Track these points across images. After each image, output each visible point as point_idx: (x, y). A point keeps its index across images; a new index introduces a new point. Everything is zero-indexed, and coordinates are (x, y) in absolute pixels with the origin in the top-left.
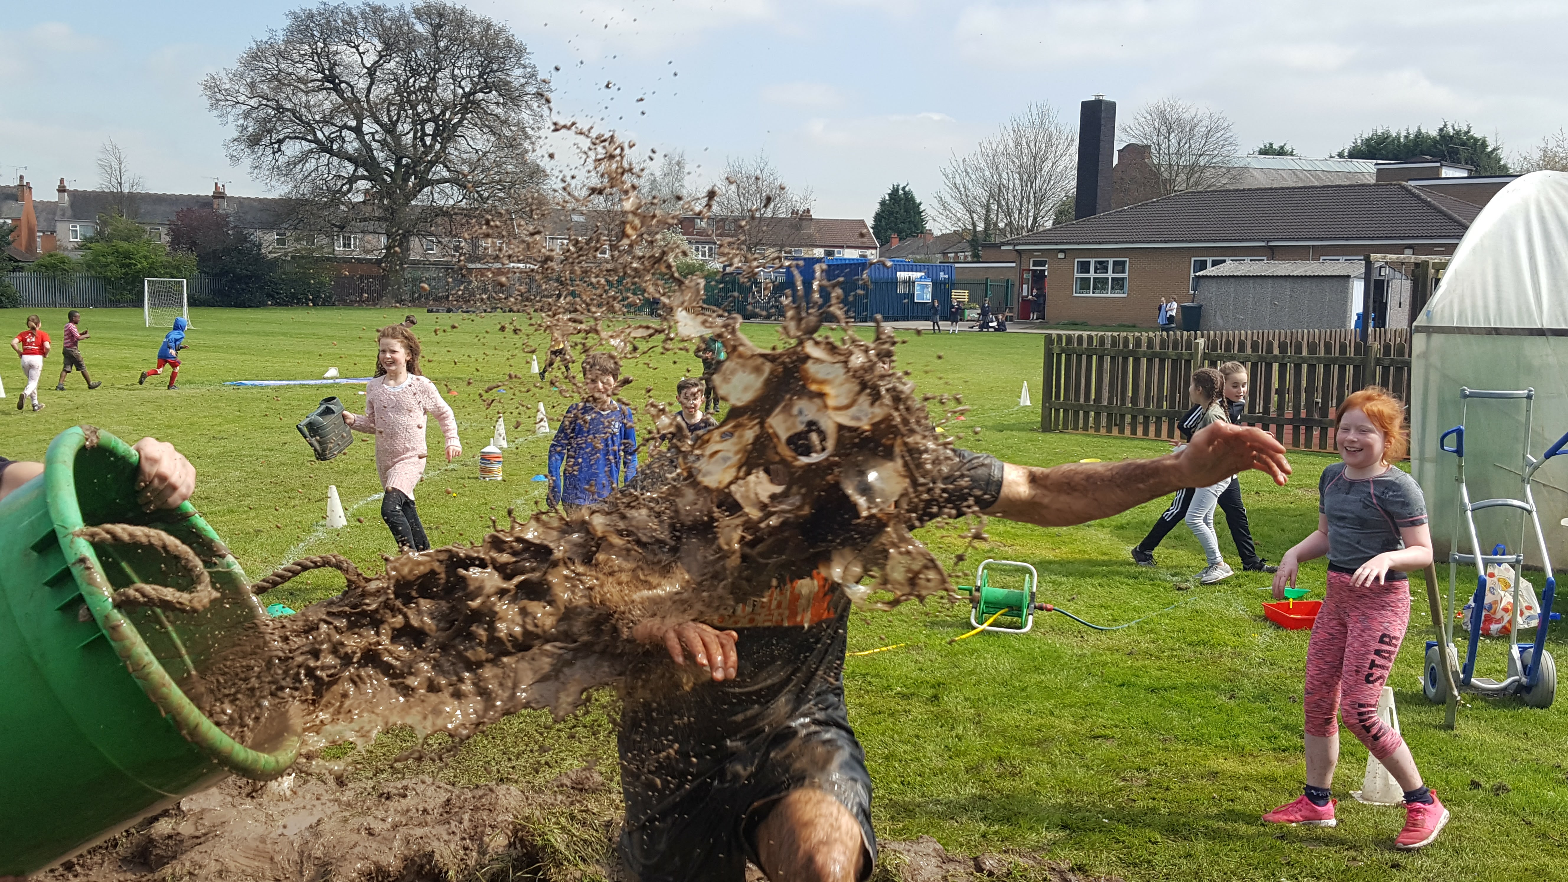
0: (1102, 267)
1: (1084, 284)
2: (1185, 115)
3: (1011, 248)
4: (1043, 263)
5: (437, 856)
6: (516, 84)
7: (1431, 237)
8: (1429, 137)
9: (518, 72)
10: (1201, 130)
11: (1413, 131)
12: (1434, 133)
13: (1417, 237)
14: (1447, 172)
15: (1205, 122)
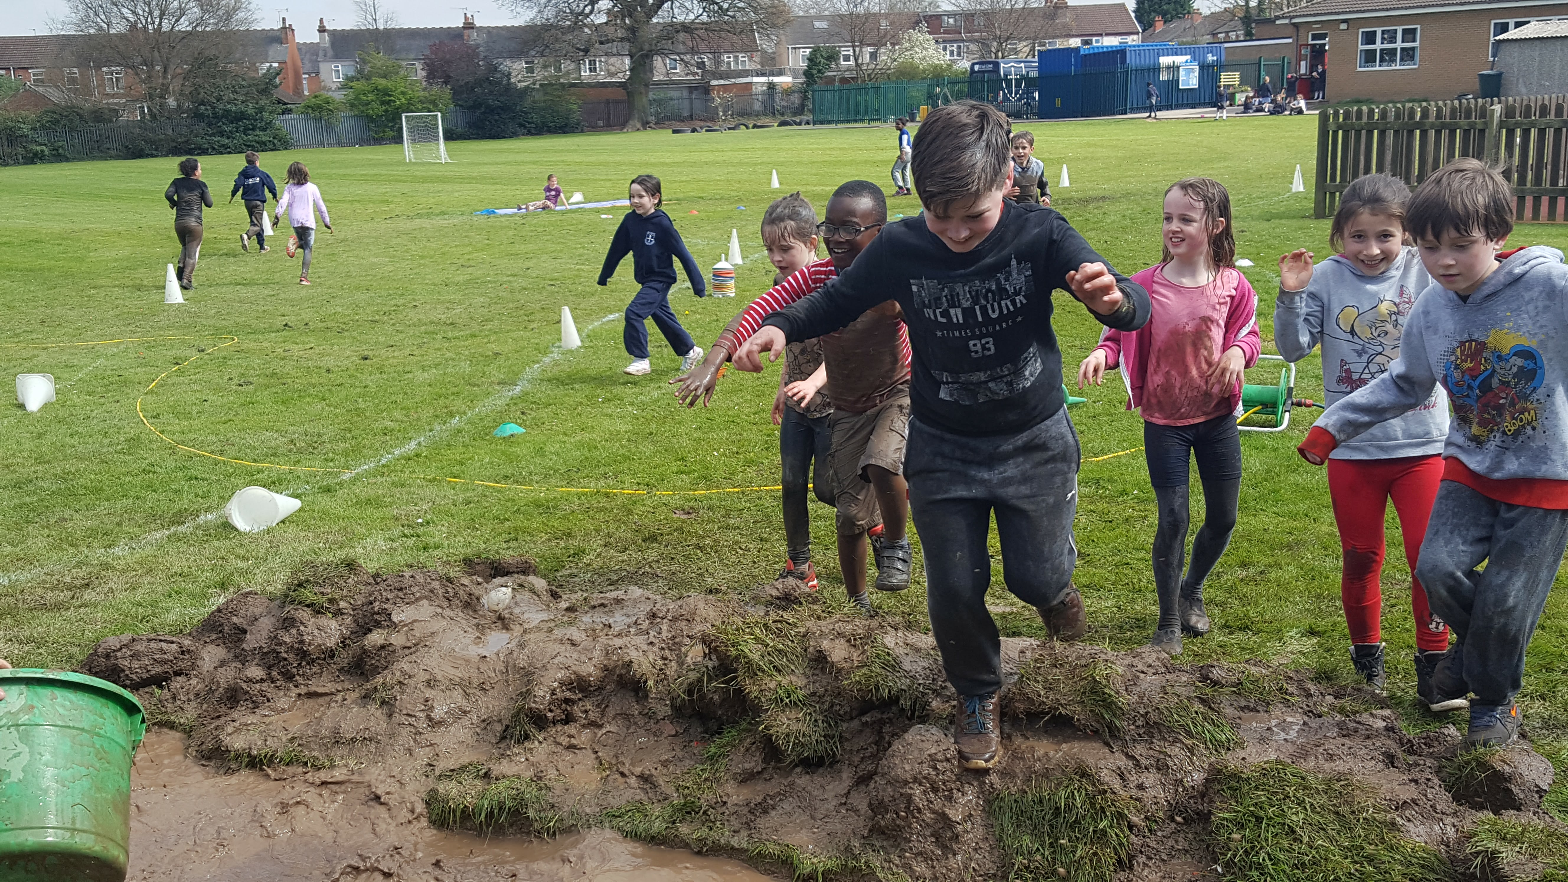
0: (1390, 36)
1: (1370, 57)
3: (1287, 21)
4: (1323, 37)
5: (635, 666)
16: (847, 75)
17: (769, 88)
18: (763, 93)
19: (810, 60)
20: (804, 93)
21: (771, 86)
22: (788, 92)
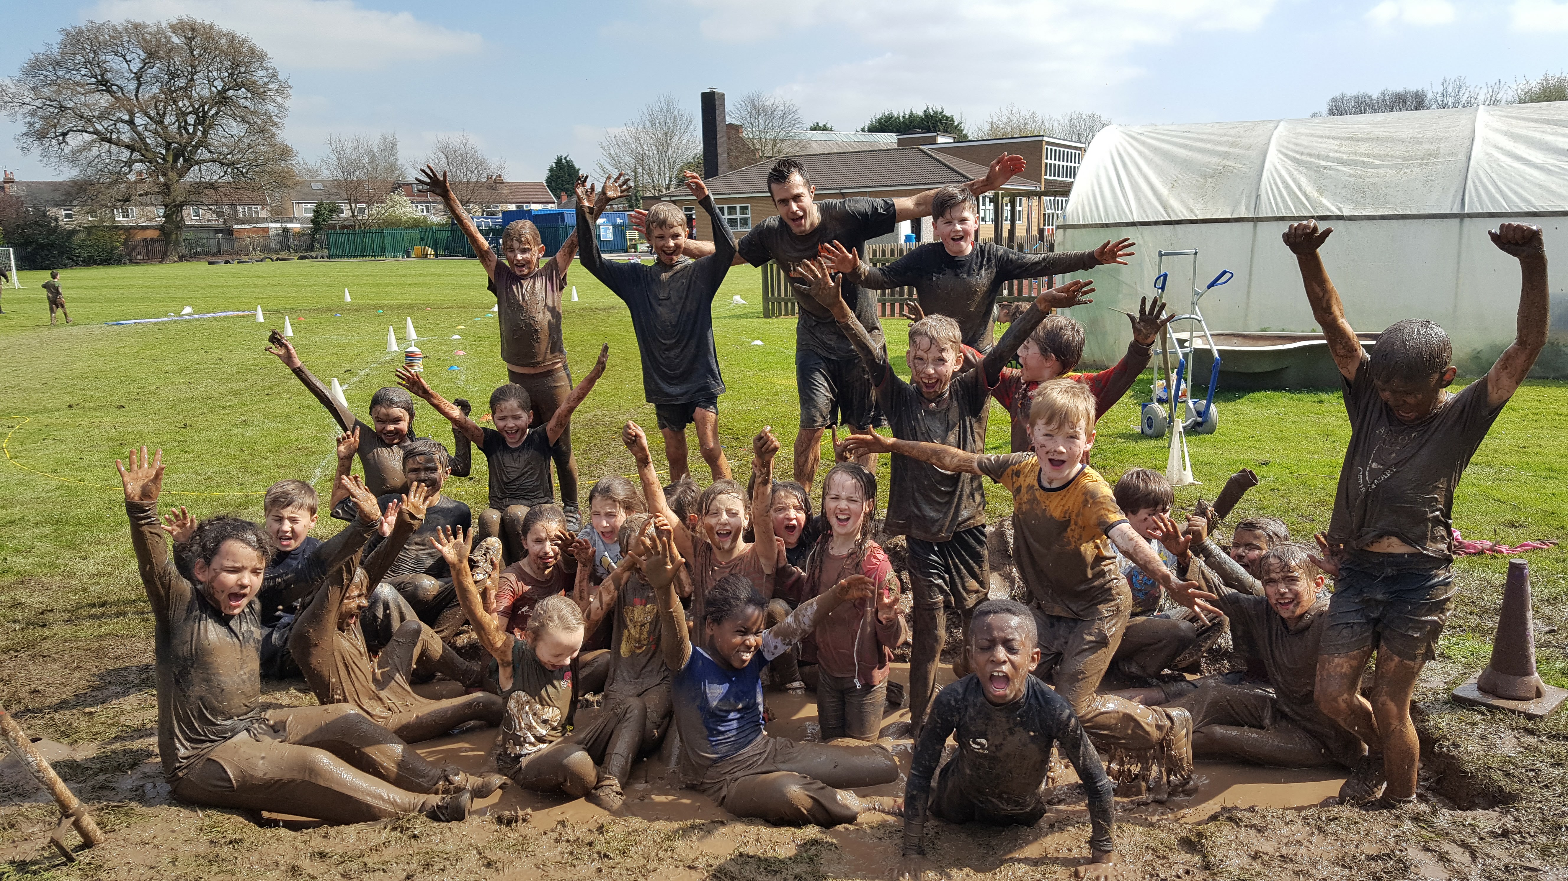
0: (732, 210)
2: (767, 103)
4: (690, 207)
6: (261, 83)
8: (918, 117)
9: (261, 73)
10: (778, 114)
11: (908, 113)
12: (921, 114)
14: (941, 139)
15: (781, 108)
16: (346, 223)
17: (284, 231)
18: (278, 235)
19: (316, 212)
20: (312, 235)
21: (286, 230)
22: (299, 235)
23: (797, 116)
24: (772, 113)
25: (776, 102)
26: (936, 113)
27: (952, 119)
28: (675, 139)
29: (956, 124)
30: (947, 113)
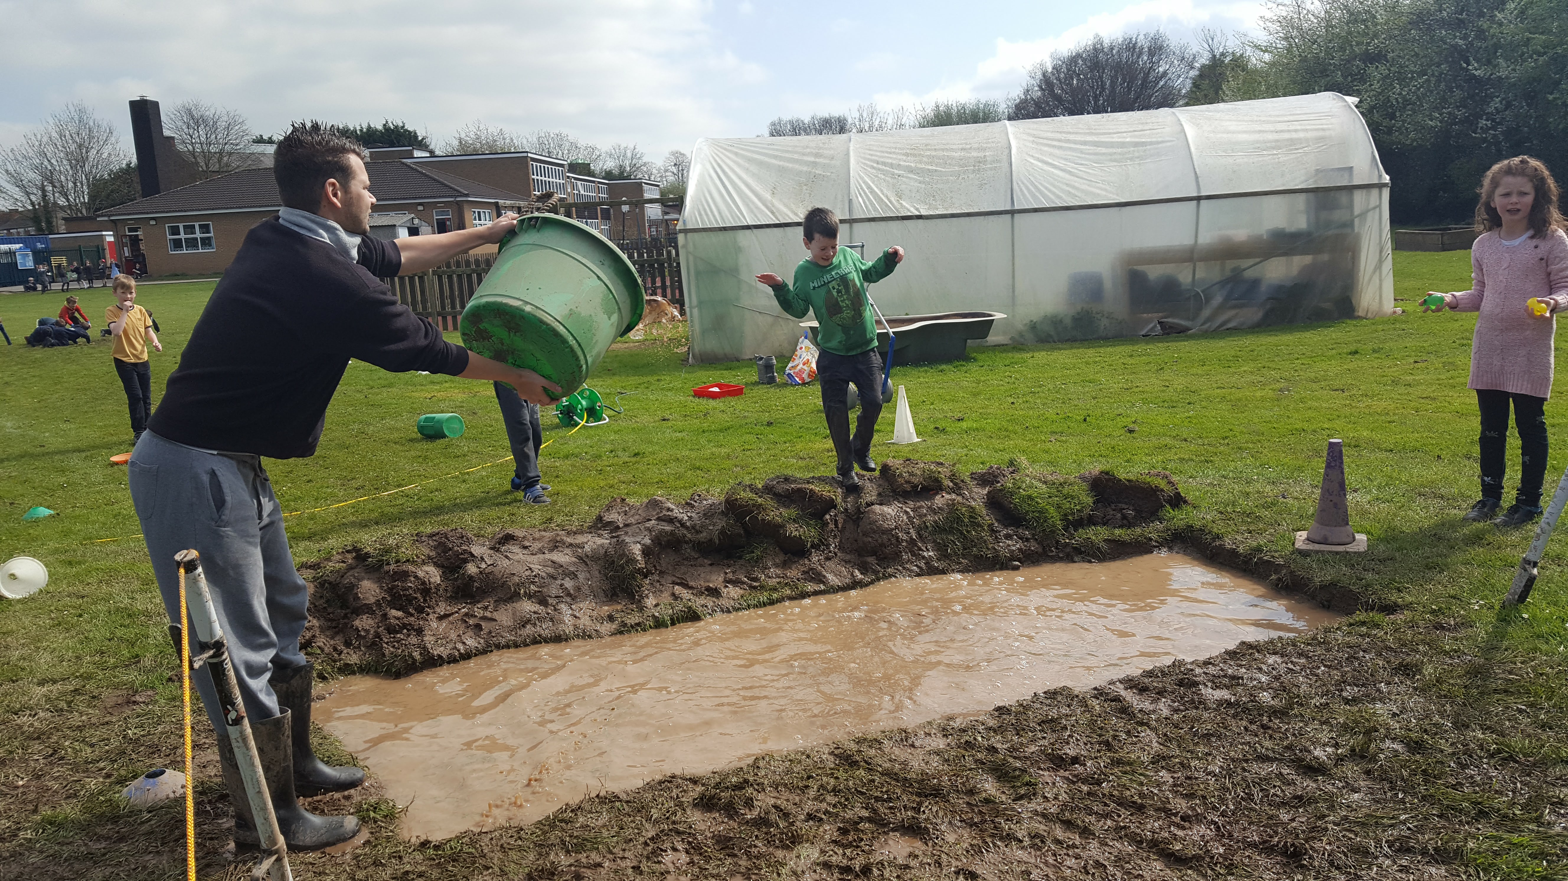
0: (190, 229)
1: (177, 244)
2: (207, 113)
3: (106, 219)
4: (136, 230)
7: (434, 197)
8: (376, 130)
10: (222, 124)
11: (365, 126)
12: (380, 127)
13: (425, 198)
14: (417, 153)
15: (225, 119)
23: (245, 128)
24: (215, 123)
25: (218, 113)
26: (396, 127)
27: (415, 133)
28: (93, 152)
29: (420, 138)
30: (410, 127)
